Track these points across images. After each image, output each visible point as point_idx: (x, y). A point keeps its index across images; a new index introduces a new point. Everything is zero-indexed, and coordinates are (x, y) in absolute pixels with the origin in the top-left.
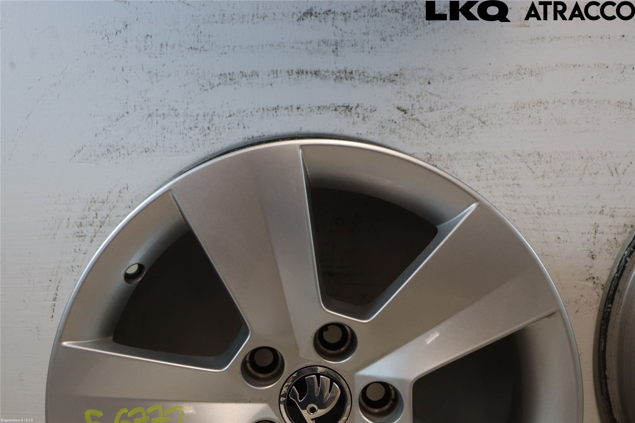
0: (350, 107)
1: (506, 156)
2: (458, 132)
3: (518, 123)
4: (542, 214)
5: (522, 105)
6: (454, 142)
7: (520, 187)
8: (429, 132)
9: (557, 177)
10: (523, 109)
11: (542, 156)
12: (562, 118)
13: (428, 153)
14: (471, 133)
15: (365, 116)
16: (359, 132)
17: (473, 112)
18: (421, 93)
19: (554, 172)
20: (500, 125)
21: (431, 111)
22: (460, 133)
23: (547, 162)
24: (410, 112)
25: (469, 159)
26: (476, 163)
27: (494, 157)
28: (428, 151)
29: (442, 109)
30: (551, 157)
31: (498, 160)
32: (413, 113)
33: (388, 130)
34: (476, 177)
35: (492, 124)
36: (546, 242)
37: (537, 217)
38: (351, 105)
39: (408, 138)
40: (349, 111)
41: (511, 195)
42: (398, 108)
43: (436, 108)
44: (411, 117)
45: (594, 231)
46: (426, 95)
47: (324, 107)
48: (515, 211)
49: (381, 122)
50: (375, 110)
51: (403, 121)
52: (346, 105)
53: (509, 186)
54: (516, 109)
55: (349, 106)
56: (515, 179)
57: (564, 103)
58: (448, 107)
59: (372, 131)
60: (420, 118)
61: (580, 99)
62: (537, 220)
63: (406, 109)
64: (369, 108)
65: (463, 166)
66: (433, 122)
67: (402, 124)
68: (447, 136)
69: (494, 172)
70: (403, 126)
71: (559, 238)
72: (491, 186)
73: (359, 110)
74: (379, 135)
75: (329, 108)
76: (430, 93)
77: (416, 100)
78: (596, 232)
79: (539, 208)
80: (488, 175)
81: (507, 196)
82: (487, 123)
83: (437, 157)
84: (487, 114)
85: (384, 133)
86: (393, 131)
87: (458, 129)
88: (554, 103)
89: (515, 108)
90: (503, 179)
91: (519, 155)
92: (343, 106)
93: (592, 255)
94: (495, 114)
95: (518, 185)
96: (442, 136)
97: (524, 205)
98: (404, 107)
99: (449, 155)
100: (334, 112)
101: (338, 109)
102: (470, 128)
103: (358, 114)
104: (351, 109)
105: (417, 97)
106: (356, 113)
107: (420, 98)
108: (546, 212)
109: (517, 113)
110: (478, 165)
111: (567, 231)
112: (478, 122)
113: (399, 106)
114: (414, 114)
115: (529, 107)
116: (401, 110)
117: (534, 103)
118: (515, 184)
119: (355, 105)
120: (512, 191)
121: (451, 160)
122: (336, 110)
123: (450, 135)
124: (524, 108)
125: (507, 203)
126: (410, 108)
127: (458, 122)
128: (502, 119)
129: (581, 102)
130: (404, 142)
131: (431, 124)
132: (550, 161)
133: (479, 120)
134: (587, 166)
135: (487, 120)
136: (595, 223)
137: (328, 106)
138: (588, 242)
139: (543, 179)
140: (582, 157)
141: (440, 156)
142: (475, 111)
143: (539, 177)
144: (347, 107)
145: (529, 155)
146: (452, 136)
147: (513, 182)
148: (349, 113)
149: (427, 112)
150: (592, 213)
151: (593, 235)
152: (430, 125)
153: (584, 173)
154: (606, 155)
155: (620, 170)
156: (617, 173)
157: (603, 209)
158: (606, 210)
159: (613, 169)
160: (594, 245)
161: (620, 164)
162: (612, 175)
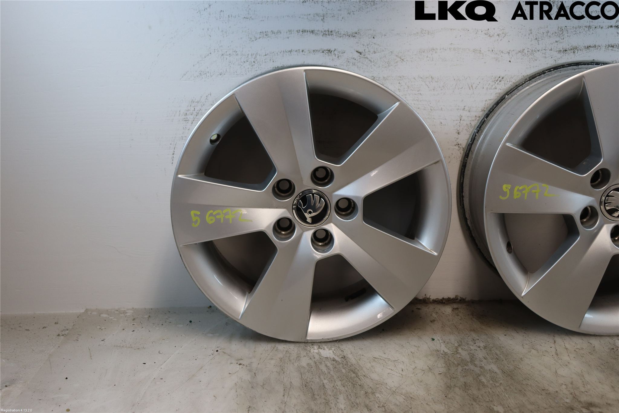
0: (331, 51)
1: (414, 78)
2: (389, 65)
3: (421, 60)
4: (433, 110)
5: (423, 50)
6: (387, 70)
7: (421, 95)
8: (373, 65)
9: (441, 90)
10: (424, 53)
11: (434, 78)
12: (444, 58)
13: (373, 76)
14: (396, 65)
15: (339, 56)
16: (336, 65)
17: (397, 54)
18: (369, 43)
19: (440, 87)
20: (411, 61)
21: (375, 53)
22: (390, 65)
23: (436, 82)
24: (363, 54)
25: (395, 80)
26: (398, 82)
27: (408, 79)
28: (373, 75)
29: (380, 52)
30: (438, 79)
31: (410, 80)
32: (365, 54)
33: (351, 63)
34: (399, 90)
35: (407, 60)
36: (435, 125)
37: (430, 112)
38: (331, 50)
39: (362, 68)
40: (330, 53)
41: (417, 100)
42: (357, 52)
43: (377, 51)
44: (364, 57)
45: (459, 119)
46: (372, 44)
47: (317, 51)
48: (419, 108)
49: (348, 59)
50: (344, 52)
51: (359, 58)
52: (328, 49)
53: (416, 94)
54: (420, 52)
55: (330, 50)
56: (419, 91)
57: (446, 50)
58: (384, 51)
59: (343, 64)
60: (369, 57)
61: (454, 48)
62: (430, 113)
63: (361, 52)
64: (341, 52)
65: (391, 83)
66: (375, 59)
67: (359, 60)
68: (383, 67)
69: (408, 87)
70: (360, 61)
71: (441, 123)
72: (406, 95)
73: (336, 52)
74: (346, 66)
75: (319, 51)
76: (374, 43)
77: (367, 47)
78: (460, 120)
79: (431, 107)
80: (404, 88)
81: (415, 100)
82: (405, 60)
83: (378, 78)
84: (405, 55)
85: (349, 65)
86: (354, 64)
87: (389, 63)
88: (440, 50)
89: (419, 52)
90: (412, 91)
91: (421, 78)
92: (327, 50)
93: (458, 132)
94: (409, 55)
95: (420, 94)
96: (380, 67)
97: (424, 105)
98: (360, 51)
99: (384, 78)
100: (322, 53)
101: (324, 51)
102: (396, 63)
103: (335, 54)
104: (331, 52)
105: (367, 46)
106: (334, 54)
107: (369, 46)
108: (435, 109)
109: (421, 55)
110: (399, 83)
111: (446, 119)
112: (399, 59)
113: (357, 50)
114: (365, 55)
115: (427, 51)
116: (359, 53)
117: (430, 49)
118: (419, 94)
119: (333, 50)
120: (417, 97)
121: (385, 80)
122: (323, 52)
123: (385, 66)
124: (424, 52)
125: (414, 104)
126: (363, 51)
127: (389, 59)
128: (413, 58)
129: (454, 49)
130: (360, 70)
131: (374, 60)
132: (438, 81)
133: (400, 58)
134: (457, 84)
135: (405, 59)
136: (460, 115)
137: (319, 50)
138: (456, 125)
139: (434, 91)
140: (454, 80)
141: (379, 78)
142: (398, 53)
143: (431, 90)
144: (329, 51)
145: (427, 78)
146: (386, 67)
147: (418, 93)
148: (330, 54)
149: (372, 54)
150: (459, 109)
151: (459, 121)
152: (374, 61)
153: (455, 88)
154: (467, 78)
155: (474, 86)
156: (472, 88)
157: (465, 107)
158: (466, 108)
159: (470, 86)
160: (459, 126)
161: (474, 83)
162: (470, 89)
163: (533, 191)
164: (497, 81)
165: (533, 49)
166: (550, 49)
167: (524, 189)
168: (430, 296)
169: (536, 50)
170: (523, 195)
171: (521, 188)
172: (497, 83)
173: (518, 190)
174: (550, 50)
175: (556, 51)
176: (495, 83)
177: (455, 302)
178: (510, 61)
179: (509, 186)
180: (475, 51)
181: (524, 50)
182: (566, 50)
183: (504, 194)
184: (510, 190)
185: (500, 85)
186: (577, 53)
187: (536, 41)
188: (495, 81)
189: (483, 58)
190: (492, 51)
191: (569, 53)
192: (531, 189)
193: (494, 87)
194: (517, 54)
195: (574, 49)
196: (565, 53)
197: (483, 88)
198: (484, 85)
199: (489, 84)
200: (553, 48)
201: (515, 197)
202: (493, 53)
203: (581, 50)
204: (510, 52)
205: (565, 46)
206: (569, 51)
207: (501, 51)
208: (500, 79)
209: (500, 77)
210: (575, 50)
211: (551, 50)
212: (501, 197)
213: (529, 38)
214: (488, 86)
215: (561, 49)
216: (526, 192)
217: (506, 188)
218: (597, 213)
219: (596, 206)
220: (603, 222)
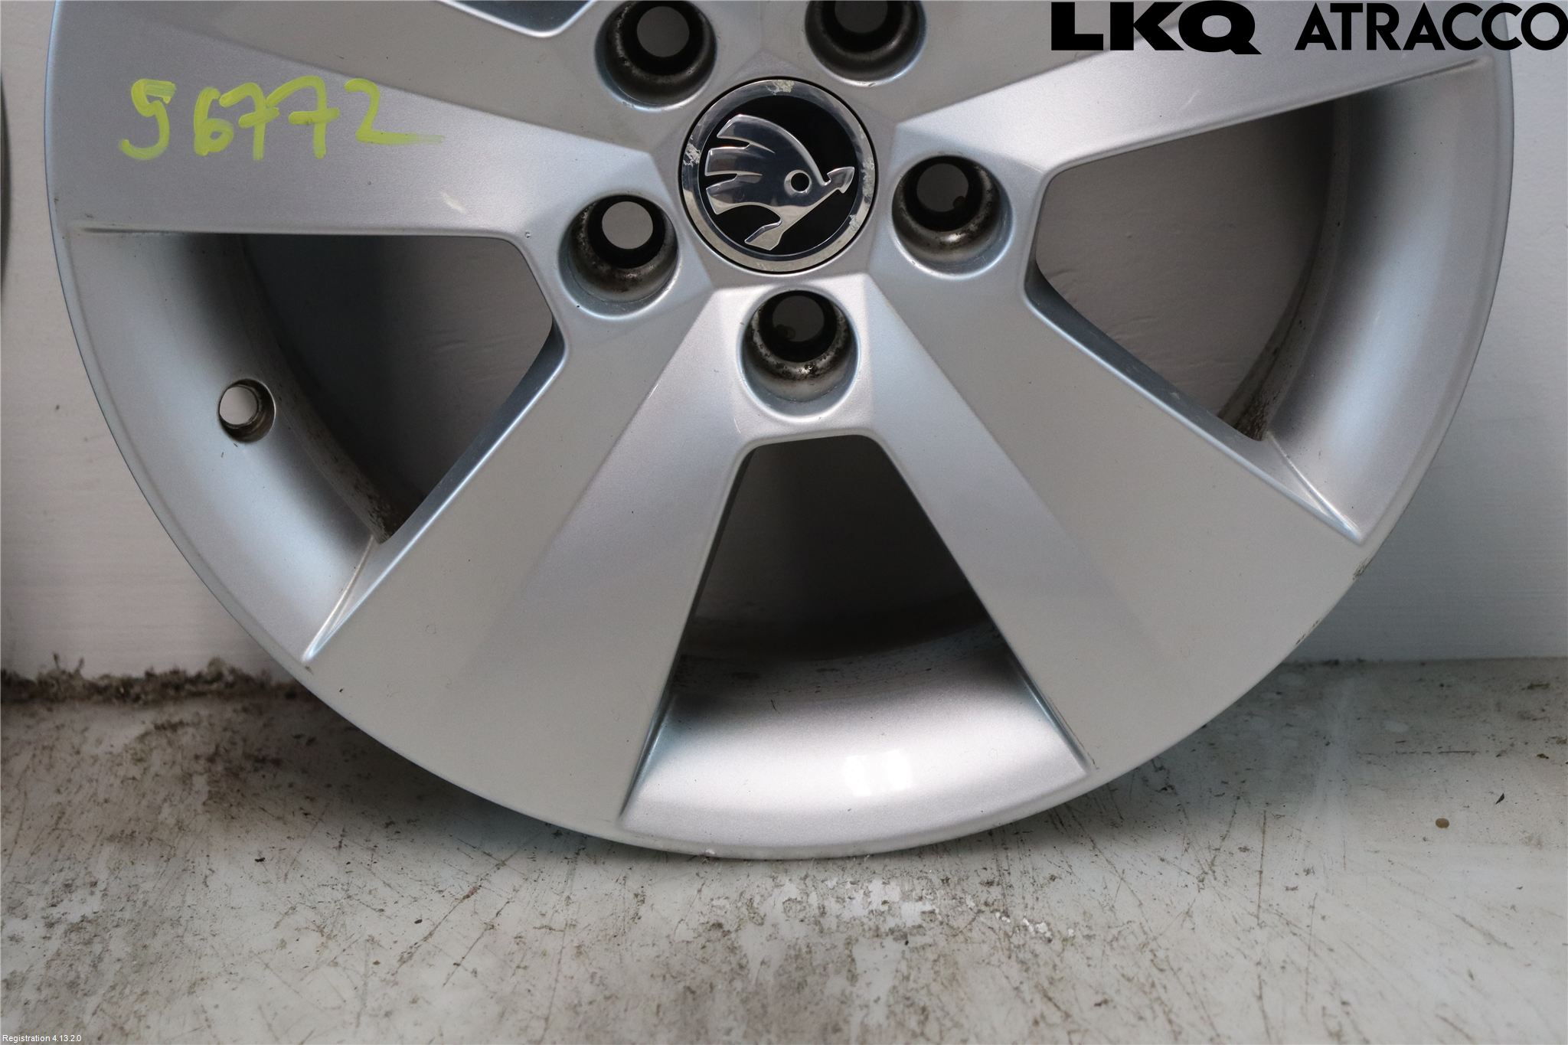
163: (298, 116)
167: (247, 105)
168: (82, 662)
170: (244, 136)
171: (228, 99)
173: (215, 110)
177: (199, 694)
179: (165, 90)
183: (145, 132)
184: (170, 108)
192: (286, 106)
201: (204, 146)
212: (126, 146)
216: (257, 120)
217: (151, 99)
218: (669, 233)
219: (661, 193)
220: (705, 279)
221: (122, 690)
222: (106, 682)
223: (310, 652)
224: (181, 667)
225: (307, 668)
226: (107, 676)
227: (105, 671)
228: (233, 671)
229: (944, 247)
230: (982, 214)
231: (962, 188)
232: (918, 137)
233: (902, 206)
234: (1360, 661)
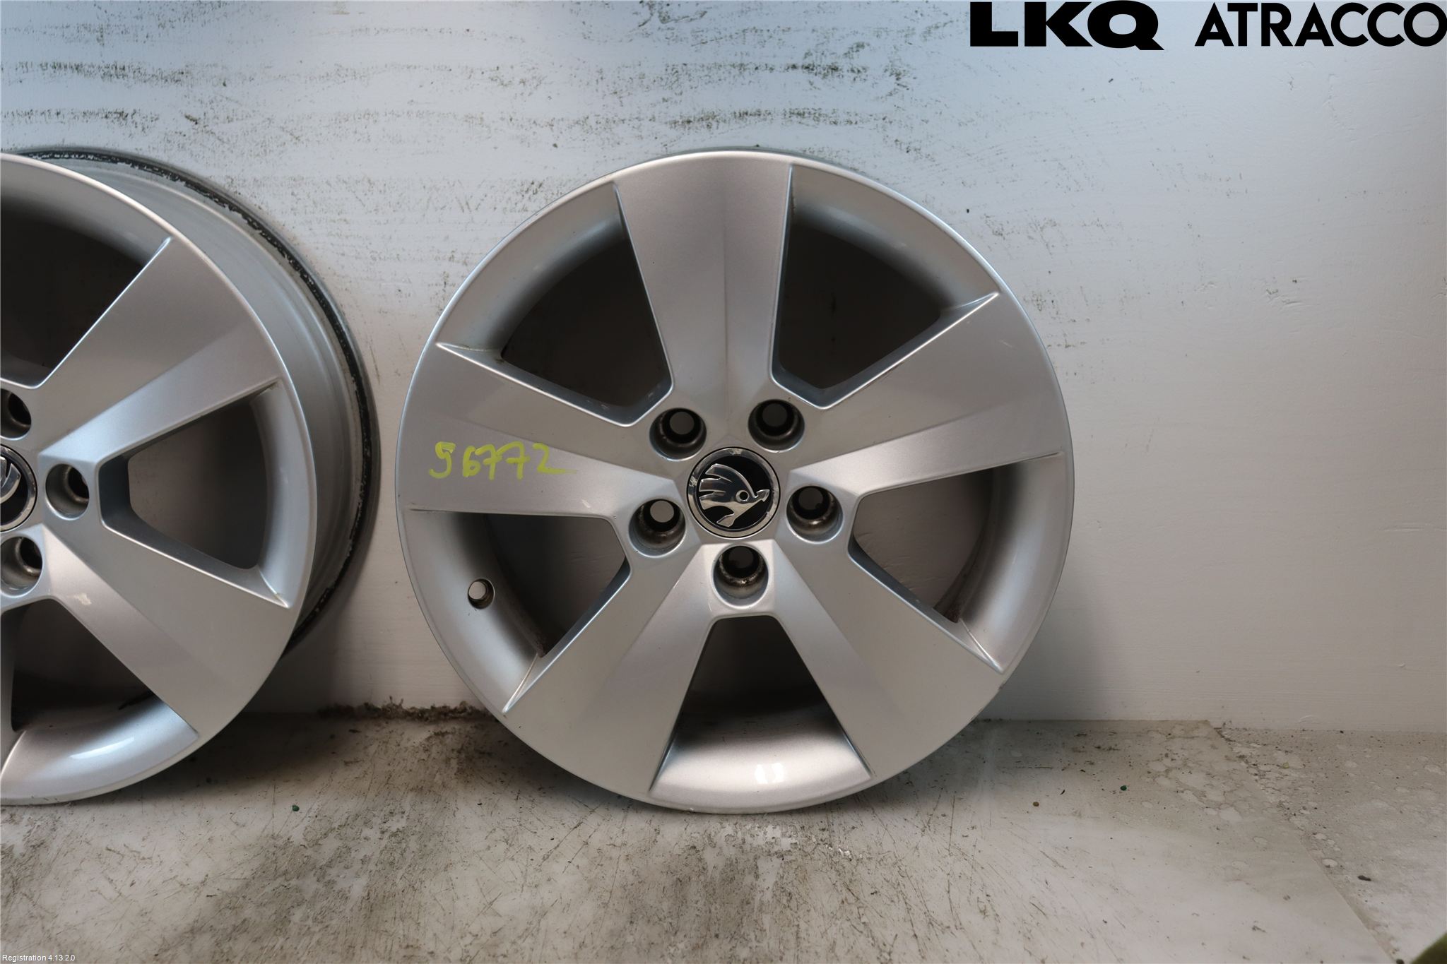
0: (124, 115)
1: (328, 183)
2: (265, 151)
3: (341, 140)
4: (378, 259)
5: (345, 117)
6: (261, 163)
7: (347, 223)
8: (229, 149)
9: (394, 211)
10: (347, 123)
11: (374, 184)
12: (397, 135)
13: (229, 177)
14: (282, 152)
15: (145, 127)
16: (139, 148)
17: (282, 125)
18: (215, 98)
19: (390, 206)
20: (318, 141)
21: (229, 122)
22: (268, 151)
23: (381, 191)
24: (202, 123)
25: (282, 186)
26: (290, 191)
27: (314, 184)
28: (228, 174)
29: (242, 119)
30: (385, 185)
31: (319, 188)
32: (206, 124)
33: (176, 146)
34: (292, 209)
35: (308, 140)
36: (383, 295)
37: (371, 263)
38: (126, 112)
39: (201, 157)
40: (124, 119)
41: (337, 234)
42: (187, 117)
43: (235, 118)
44: (204, 129)
45: (443, 283)
46: (221, 101)
47: (91, 113)
48: (343, 255)
49: (166, 134)
50: (157, 119)
51: (194, 133)
52: (118, 111)
53: (334, 222)
54: (338, 121)
55: (123, 112)
56: (341, 212)
57: (398, 116)
58: (250, 116)
59: (155, 146)
60: (215, 129)
61: (419, 111)
62: (372, 267)
63: (197, 118)
64: (149, 117)
65: (274, 194)
66: (232, 136)
67: (193, 138)
68: (251, 156)
69: (314, 203)
70: (195, 140)
71: (400, 291)
72: (311, 222)
73: (136, 118)
74: (165, 152)
75: (98, 114)
76: (227, 98)
77: (209, 106)
78: (445, 283)
79: (373, 251)
80: (306, 206)
81: (332, 235)
82: (302, 139)
83: (241, 182)
84: (302, 127)
85: (171, 150)
86: (182, 147)
87: (266, 146)
88: (386, 115)
89: (336, 120)
90: (326, 213)
91: (345, 182)
92: (115, 113)
94: (311, 127)
95: (345, 220)
96: (245, 155)
97: (354, 247)
98: (195, 116)
99: (255, 180)
100: (104, 119)
101: (110, 115)
102: (281, 146)
103: (136, 124)
104: (126, 116)
105: (210, 103)
106: (133, 122)
107: (214, 104)
108: (382, 257)
109: (340, 127)
110: (293, 194)
111: (410, 282)
112: (289, 137)
113: (188, 114)
114: (208, 126)
115: (355, 119)
116: (191, 120)
117: (361, 115)
118: (341, 220)
119: (130, 112)
120: (338, 229)
121: (259, 186)
122: (106, 117)
123: (256, 153)
124: (347, 120)
125: (332, 244)
126: (202, 117)
127: (264, 137)
128: (321, 134)
129: (420, 114)
130: (197, 161)
131: (230, 138)
132: (385, 191)
133: (291, 134)
134: (430, 198)
135: (302, 135)
136: (444, 273)
137: (96, 111)
138: (436, 297)
139: (376, 213)
140: (424, 187)
141: (245, 181)
142: (285, 123)
143: (371, 212)
144: (121, 114)
145: (357, 182)
146: (258, 155)
147: (338, 217)
148: (124, 122)
149: (224, 123)
150: (439, 258)
151: (443, 287)
152: (229, 140)
153: (428, 207)
154: (454, 185)
155: (473, 205)
156: (469, 208)
157: (454, 254)
158: (457, 256)
159: (464, 204)
160: (444, 299)
161: (471, 197)
162: (463, 211)
163: (511, 460)
164: (527, 192)
165: (610, 116)
166: (650, 117)
167: (487, 455)
168: (402, 700)
169: (616, 119)
170: (485, 469)
171: (479, 451)
172: (527, 196)
173: (473, 457)
174: (650, 120)
175: (666, 123)
176: (523, 196)
177: (455, 718)
178: (555, 145)
179: (451, 447)
180: (468, 118)
181: (588, 118)
182: (689, 122)
183: (440, 465)
184: (453, 455)
185: (535, 201)
186: (717, 128)
187: (616, 98)
188: (524, 193)
189: (489, 137)
190: (511, 120)
191: (697, 128)
192: (506, 455)
193: (520, 206)
194: (570, 127)
195: (708, 119)
196: (687, 129)
197: (495, 208)
198: (496, 201)
199: (509, 199)
200: (656, 115)
201: (467, 473)
202: (514, 124)
203: (725, 121)
204: (554, 123)
205: (688, 111)
206: (696, 124)
207: (532, 122)
208: (534, 187)
209: (533, 183)
210: (710, 120)
211: (653, 119)
212: (432, 472)
213: (597, 90)
214: (507, 202)
215: (678, 118)
216: (492, 462)
217: (444, 451)
218: (681, 517)
219: (678, 499)
220: (698, 540)
221: (420, 715)
222: (413, 710)
223: (506, 708)
224: (448, 705)
225: (504, 716)
226: (413, 708)
227: (412, 705)
228: (471, 708)
229: (811, 527)
230: (829, 512)
231: (820, 498)
232: (799, 477)
233: (792, 507)
234: (1001, 720)
